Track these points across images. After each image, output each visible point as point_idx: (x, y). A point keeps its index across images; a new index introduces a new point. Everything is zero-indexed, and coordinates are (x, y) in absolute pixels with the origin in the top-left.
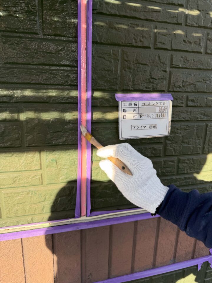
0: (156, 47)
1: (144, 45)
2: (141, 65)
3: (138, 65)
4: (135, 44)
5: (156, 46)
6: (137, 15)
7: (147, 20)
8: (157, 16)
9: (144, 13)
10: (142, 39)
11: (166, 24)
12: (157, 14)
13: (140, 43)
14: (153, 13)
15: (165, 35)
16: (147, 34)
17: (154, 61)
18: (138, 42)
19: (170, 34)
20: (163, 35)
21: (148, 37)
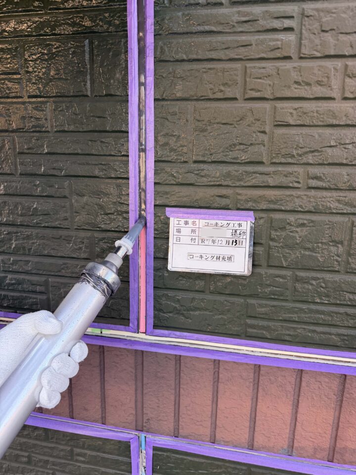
0: (247, 97)
1: (226, 96)
2: (222, 126)
4: (211, 96)
5: (246, 95)
6: (214, 55)
7: (231, 60)
8: (246, 52)
9: (225, 51)
10: (222, 88)
11: (264, 61)
12: (247, 50)
13: (219, 94)
14: (240, 48)
15: (260, 78)
16: (230, 80)
17: (243, 117)
18: (217, 93)
19: (269, 76)
20: (257, 78)
21: (233, 84)
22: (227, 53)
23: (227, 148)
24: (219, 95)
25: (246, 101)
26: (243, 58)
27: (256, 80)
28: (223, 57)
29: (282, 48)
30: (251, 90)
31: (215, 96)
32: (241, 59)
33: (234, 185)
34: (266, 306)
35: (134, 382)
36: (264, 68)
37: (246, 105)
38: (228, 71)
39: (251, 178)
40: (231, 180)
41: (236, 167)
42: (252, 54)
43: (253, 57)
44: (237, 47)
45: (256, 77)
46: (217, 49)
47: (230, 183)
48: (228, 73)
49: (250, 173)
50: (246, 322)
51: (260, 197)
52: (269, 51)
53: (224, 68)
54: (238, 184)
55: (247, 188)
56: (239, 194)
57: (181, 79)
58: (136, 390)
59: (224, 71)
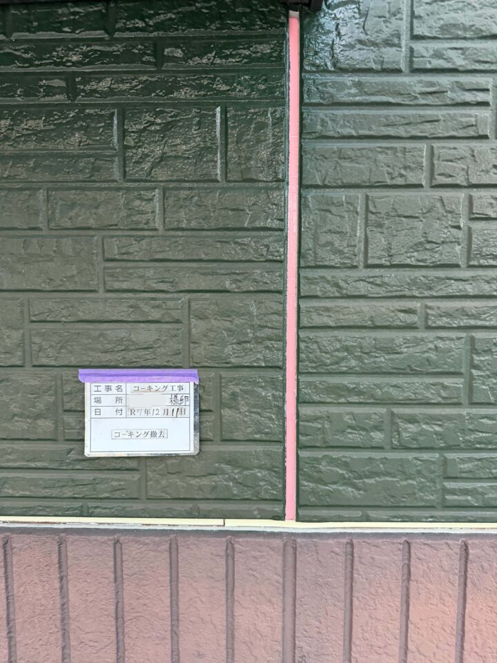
0: (434, 183)
1: (408, 183)
2: (403, 219)
3: (397, 218)
4: (389, 182)
5: (434, 181)
6: (391, 131)
7: (413, 138)
8: (432, 128)
9: (405, 126)
10: (403, 172)
11: (453, 141)
12: (433, 126)
13: (400, 179)
14: (425, 124)
15: (451, 161)
16: (413, 163)
17: (431, 209)
18: (396, 179)
19: (462, 158)
20: (447, 161)
21: (416, 168)
22: (409, 129)
23: (412, 248)
24: (400, 181)
25: (433, 189)
26: (429, 136)
27: (446, 163)
28: (404, 134)
29: (476, 126)
30: (439, 175)
31: (394, 182)
32: (426, 138)
33: (422, 295)
34: (471, 460)
35: (281, 598)
36: (455, 148)
37: (434, 193)
38: (410, 152)
39: (444, 286)
40: (418, 288)
41: (424, 272)
42: (440, 131)
43: (440, 135)
44: (421, 123)
45: (445, 159)
46: (395, 125)
47: (416, 293)
48: (410, 154)
49: (443, 279)
50: (444, 486)
51: (457, 310)
52: (460, 129)
53: (405, 148)
54: (427, 293)
55: (439, 299)
56: (430, 308)
57: (349, 160)
58: (284, 610)
59: (404, 150)
